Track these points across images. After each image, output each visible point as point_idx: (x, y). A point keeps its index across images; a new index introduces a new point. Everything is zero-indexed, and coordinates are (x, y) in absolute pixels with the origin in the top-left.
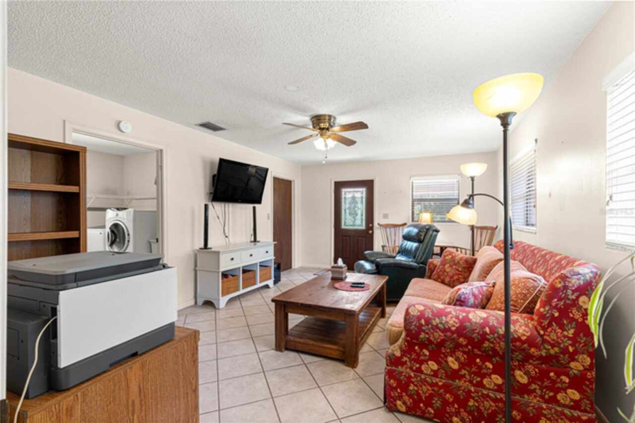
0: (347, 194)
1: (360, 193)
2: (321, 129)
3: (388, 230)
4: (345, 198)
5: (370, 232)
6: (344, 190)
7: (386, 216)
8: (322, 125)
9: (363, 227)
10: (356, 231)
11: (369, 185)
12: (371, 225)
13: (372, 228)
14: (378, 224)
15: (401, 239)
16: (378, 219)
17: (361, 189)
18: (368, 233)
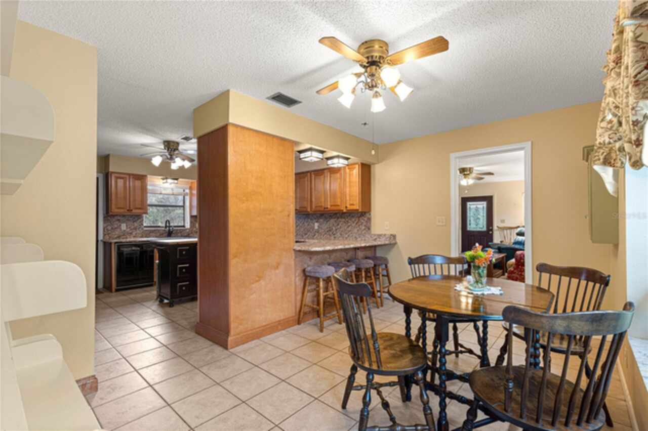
0: (471, 205)
1: (483, 205)
2: (464, 175)
3: (505, 231)
4: (470, 208)
5: (491, 232)
6: (469, 204)
7: (503, 221)
8: (466, 173)
9: (485, 229)
10: (479, 232)
11: (489, 200)
12: (491, 228)
13: (492, 230)
14: (498, 227)
15: (515, 235)
16: (496, 223)
17: (482, 203)
18: (488, 233)
